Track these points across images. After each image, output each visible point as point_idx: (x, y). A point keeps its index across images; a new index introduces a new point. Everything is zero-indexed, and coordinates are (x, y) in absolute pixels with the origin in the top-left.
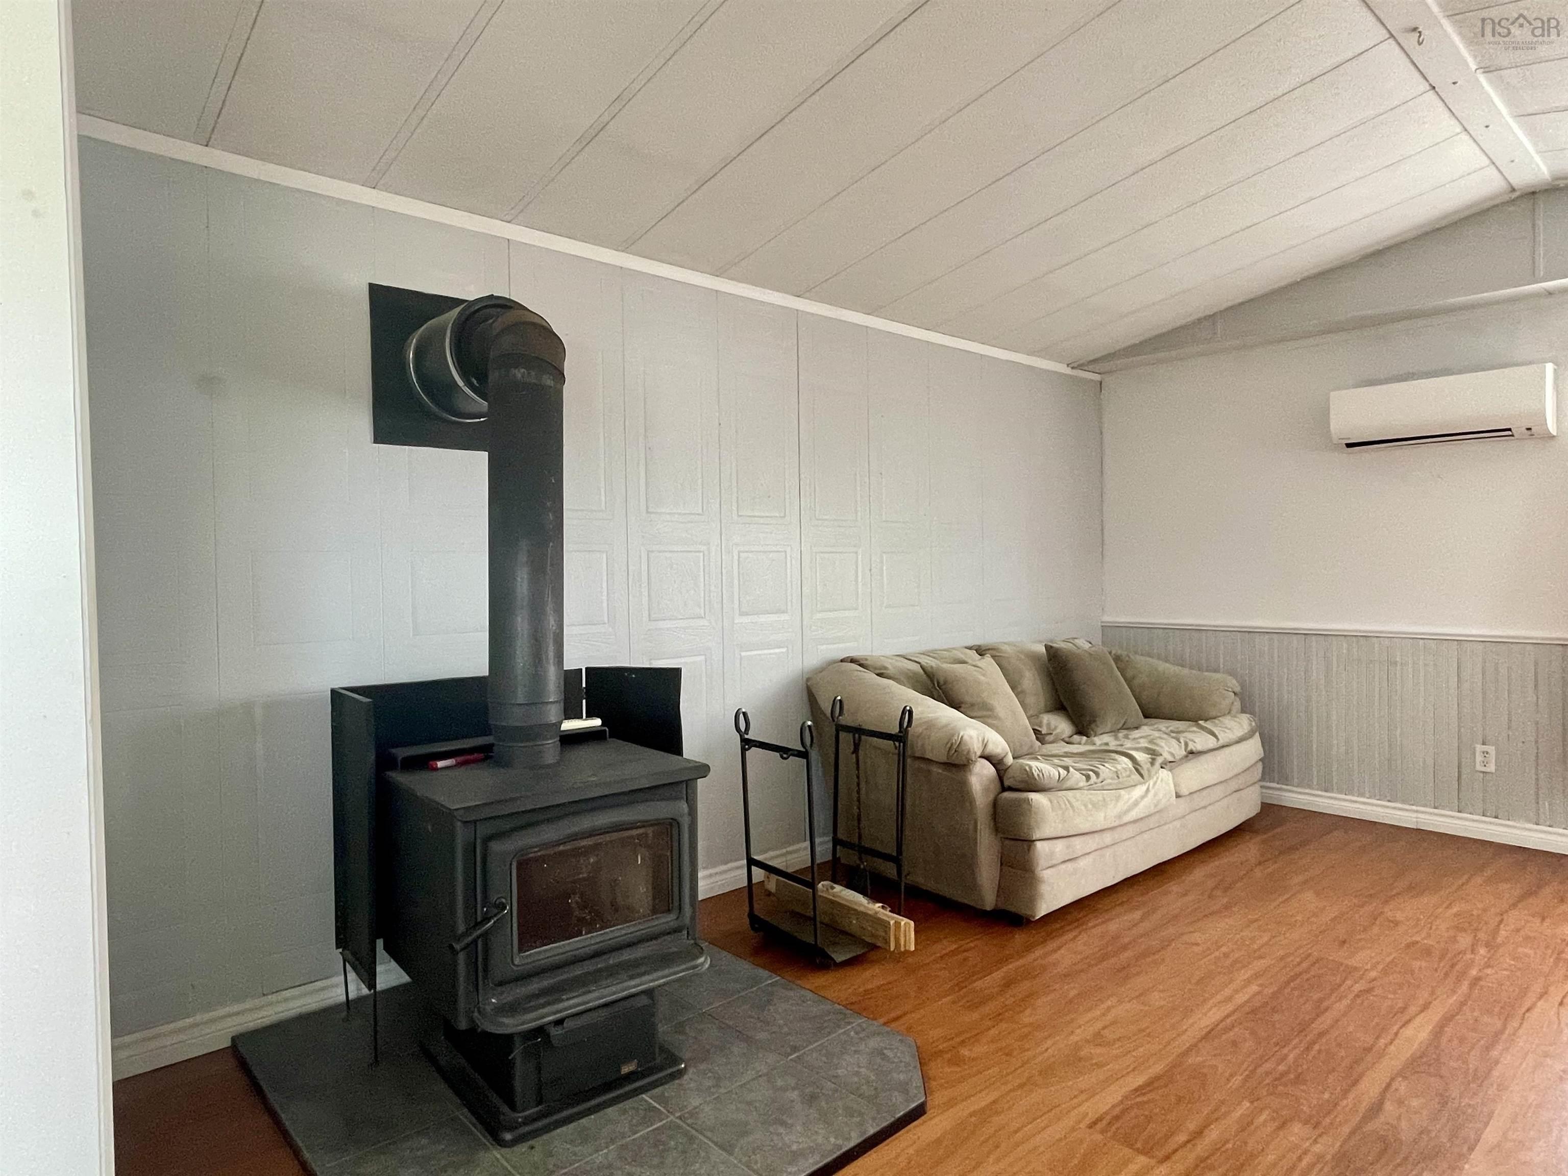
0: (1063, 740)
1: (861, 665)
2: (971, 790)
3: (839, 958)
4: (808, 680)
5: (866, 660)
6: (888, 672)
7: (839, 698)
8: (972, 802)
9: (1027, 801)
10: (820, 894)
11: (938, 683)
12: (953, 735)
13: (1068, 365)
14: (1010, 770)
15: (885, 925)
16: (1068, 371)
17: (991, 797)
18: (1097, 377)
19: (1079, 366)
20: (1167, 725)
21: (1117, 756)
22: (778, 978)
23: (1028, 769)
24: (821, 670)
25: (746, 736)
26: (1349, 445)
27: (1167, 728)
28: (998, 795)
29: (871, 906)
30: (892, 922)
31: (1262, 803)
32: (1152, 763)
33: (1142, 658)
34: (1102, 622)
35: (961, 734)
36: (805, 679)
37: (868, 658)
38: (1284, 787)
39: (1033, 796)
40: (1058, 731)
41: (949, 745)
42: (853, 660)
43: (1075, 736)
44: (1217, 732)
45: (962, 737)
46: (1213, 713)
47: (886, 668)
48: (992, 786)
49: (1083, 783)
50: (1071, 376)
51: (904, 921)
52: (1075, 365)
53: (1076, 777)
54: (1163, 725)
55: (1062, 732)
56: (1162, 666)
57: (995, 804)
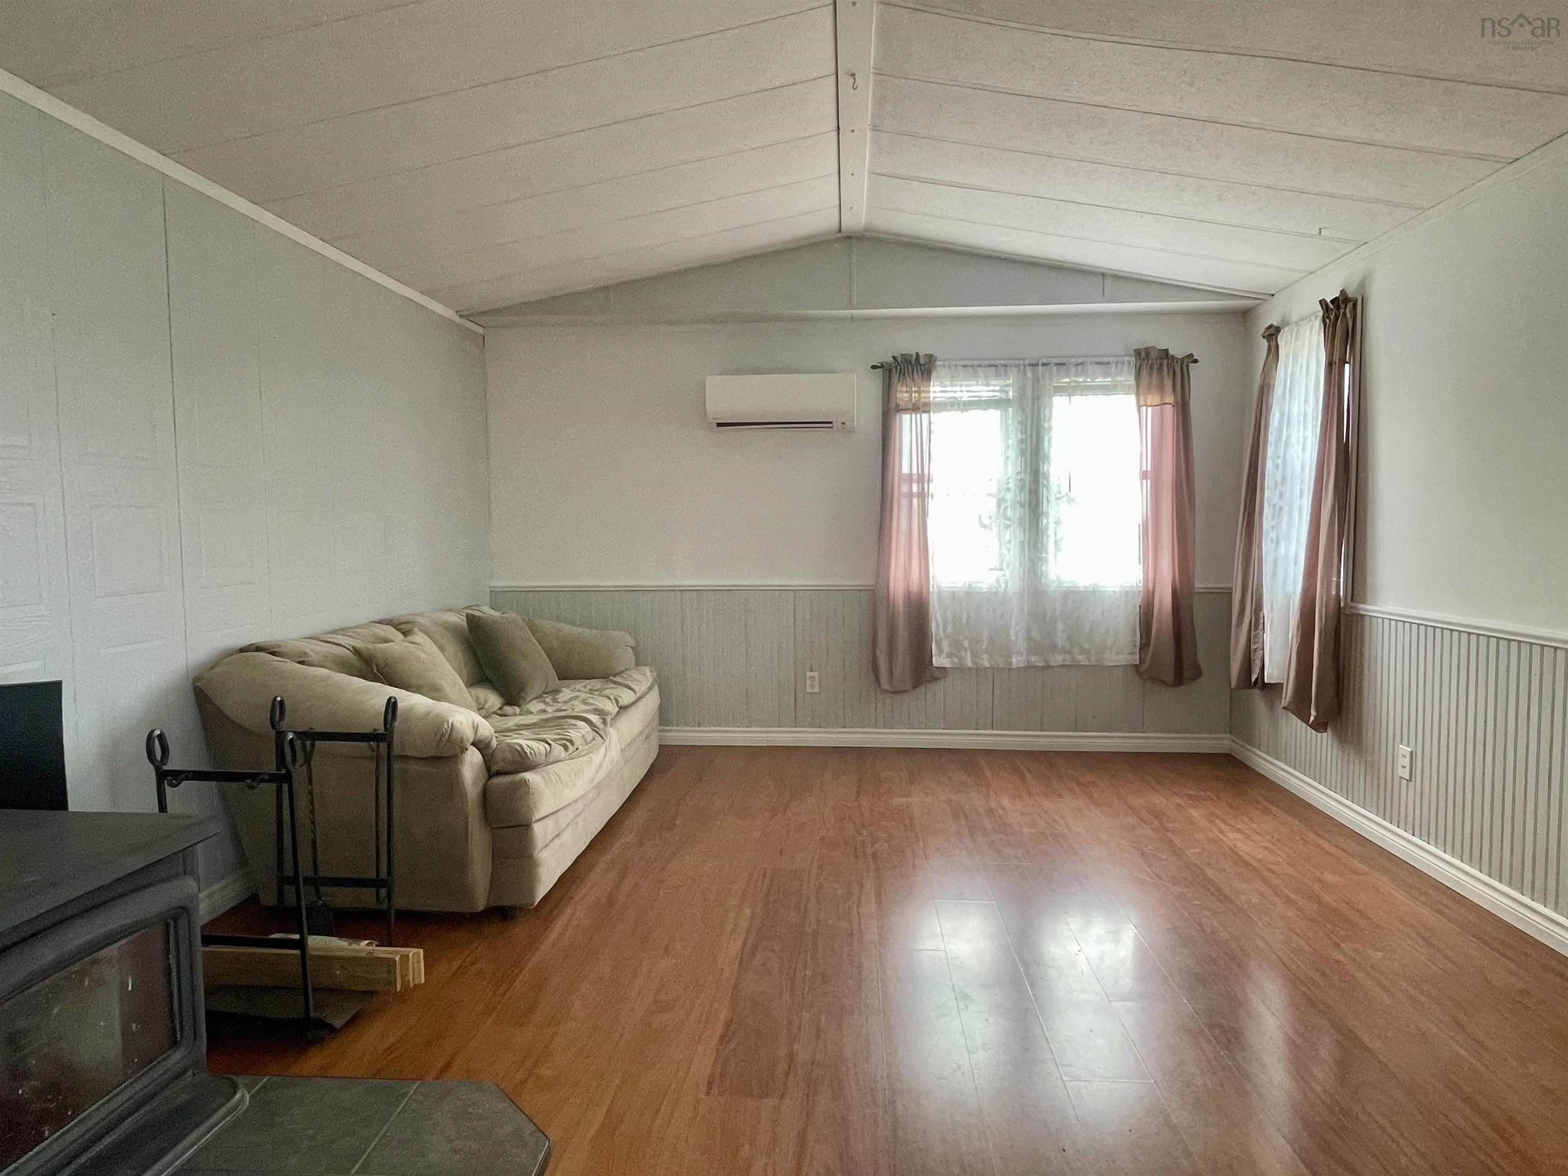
0: (495, 713)
1: (273, 653)
2: (463, 783)
3: (338, 1023)
4: (195, 680)
5: (279, 646)
6: (310, 659)
7: (279, 699)
8: (463, 795)
9: (525, 783)
10: (311, 952)
11: (377, 666)
12: (442, 725)
13: (457, 312)
14: (496, 752)
15: (390, 964)
16: (456, 319)
17: (481, 785)
18: (480, 330)
19: (467, 315)
20: (583, 684)
21: (573, 721)
22: (268, 1077)
23: (519, 749)
24: (213, 666)
25: (165, 768)
26: (719, 425)
27: (585, 686)
28: (487, 782)
29: (355, 946)
30: (397, 958)
31: (660, 746)
32: (604, 722)
33: (547, 622)
34: (490, 588)
35: (450, 722)
36: (190, 681)
37: (282, 644)
38: (667, 728)
39: (528, 775)
40: (489, 704)
41: (439, 735)
42: (258, 649)
43: (506, 708)
44: (632, 686)
45: (452, 724)
46: (621, 668)
47: (305, 654)
48: (481, 775)
49: (563, 754)
50: (458, 325)
51: (411, 952)
52: (465, 313)
53: (558, 750)
54: (580, 685)
55: (493, 705)
56: (566, 628)
57: (485, 794)
